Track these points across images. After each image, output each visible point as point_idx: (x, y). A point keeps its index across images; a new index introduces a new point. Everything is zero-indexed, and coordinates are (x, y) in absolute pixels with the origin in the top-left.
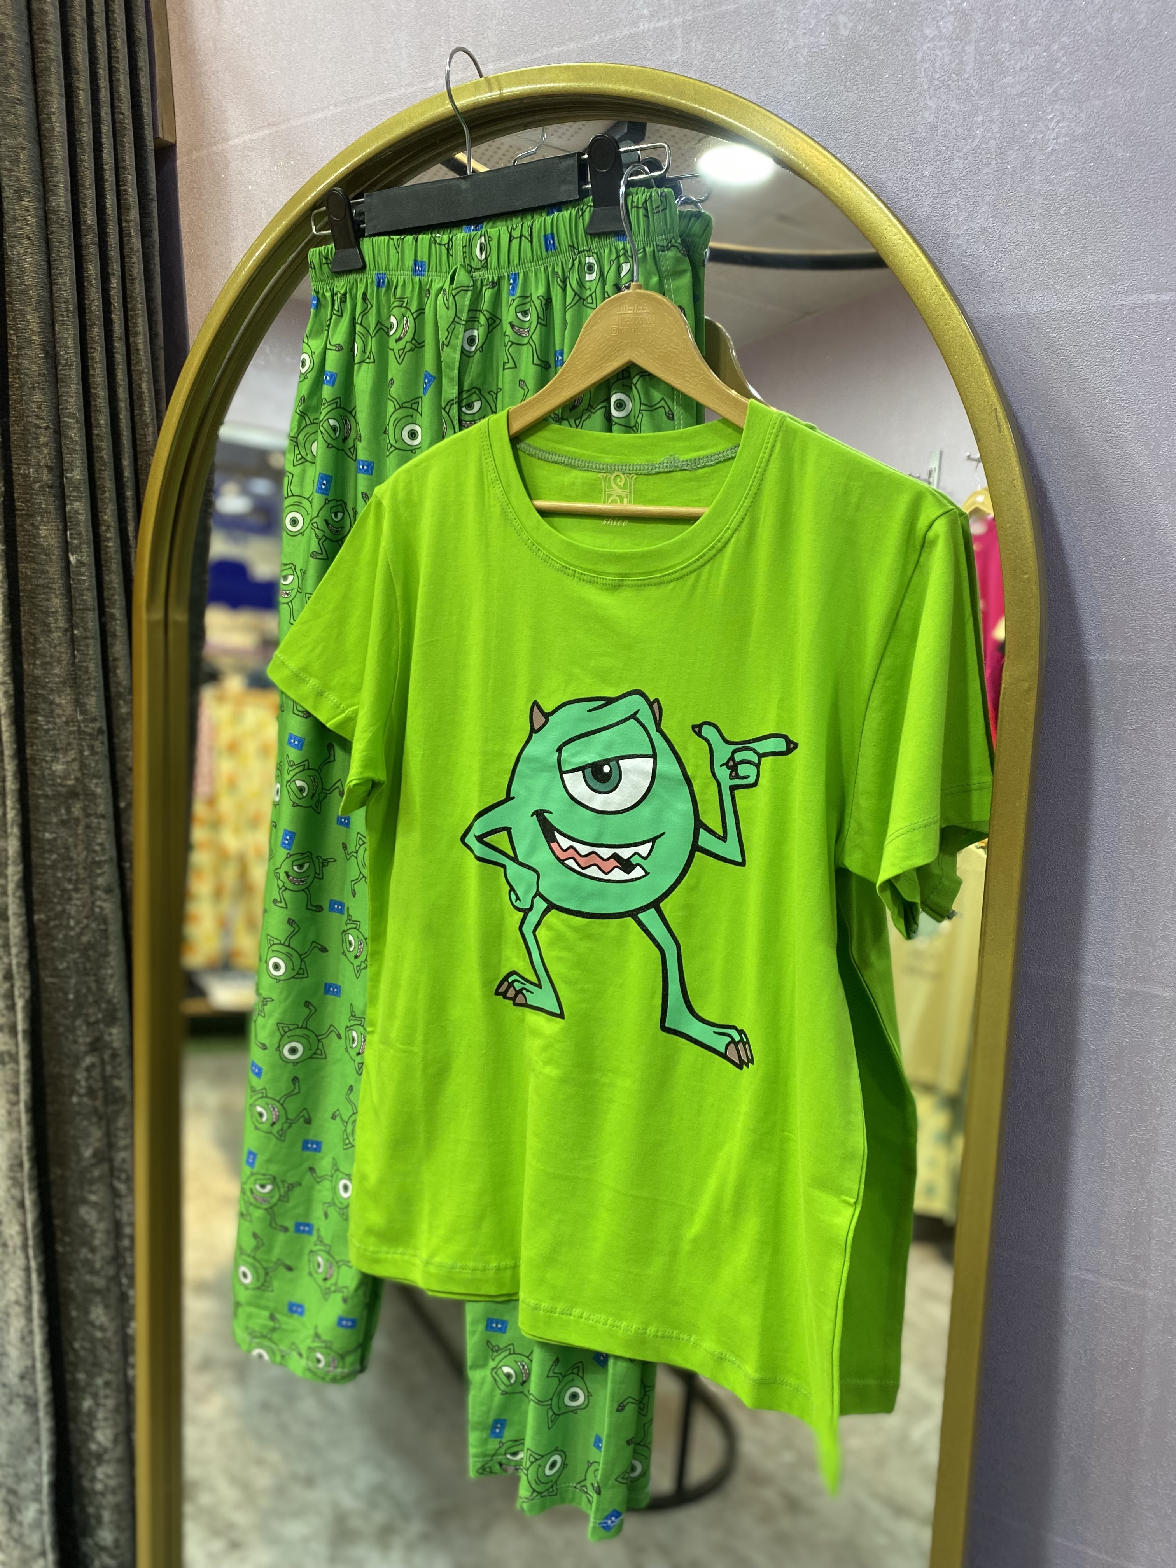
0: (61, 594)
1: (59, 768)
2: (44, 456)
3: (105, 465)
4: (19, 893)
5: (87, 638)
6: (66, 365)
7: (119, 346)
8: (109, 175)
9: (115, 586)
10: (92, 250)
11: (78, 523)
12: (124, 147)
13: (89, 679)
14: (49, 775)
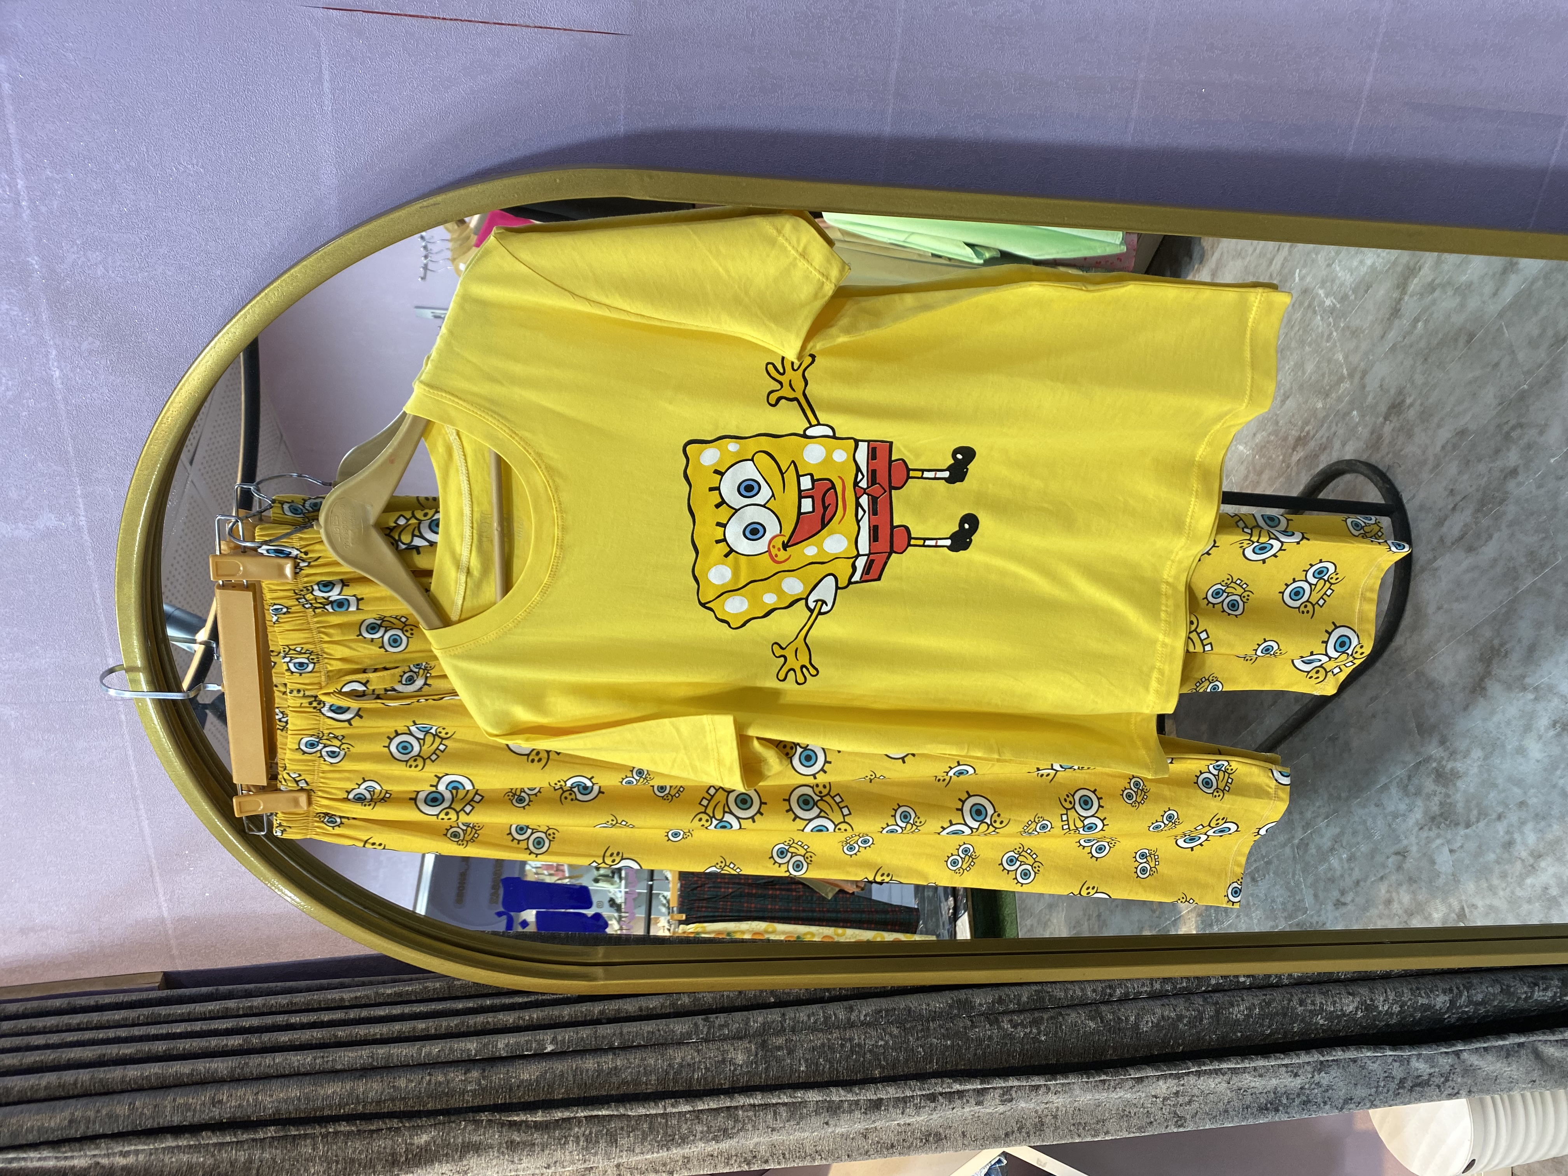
0: (581, 1059)
1: (740, 1058)
2: (457, 1077)
3: (463, 1022)
4: (857, 1090)
5: (621, 1033)
6: (372, 1057)
7: (353, 1014)
8: (198, 1026)
9: (573, 1009)
10: (267, 1038)
11: (517, 1044)
12: (170, 1014)
13: (659, 1030)
14: (747, 1067)
